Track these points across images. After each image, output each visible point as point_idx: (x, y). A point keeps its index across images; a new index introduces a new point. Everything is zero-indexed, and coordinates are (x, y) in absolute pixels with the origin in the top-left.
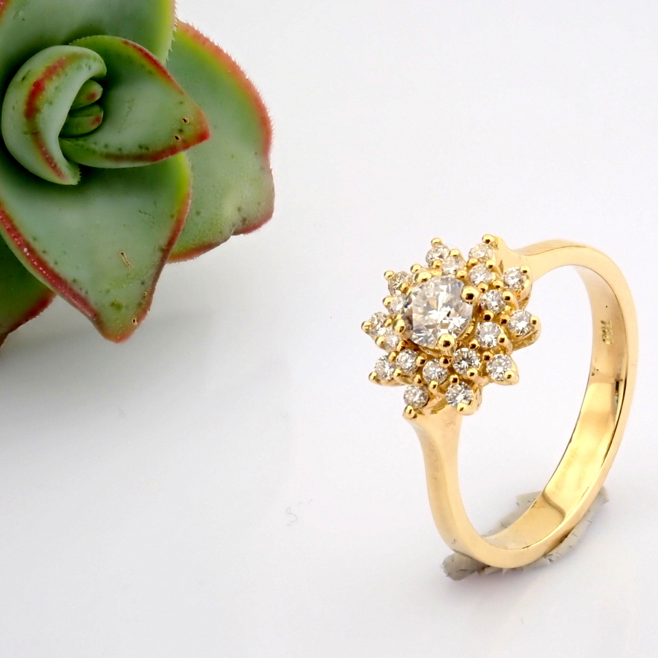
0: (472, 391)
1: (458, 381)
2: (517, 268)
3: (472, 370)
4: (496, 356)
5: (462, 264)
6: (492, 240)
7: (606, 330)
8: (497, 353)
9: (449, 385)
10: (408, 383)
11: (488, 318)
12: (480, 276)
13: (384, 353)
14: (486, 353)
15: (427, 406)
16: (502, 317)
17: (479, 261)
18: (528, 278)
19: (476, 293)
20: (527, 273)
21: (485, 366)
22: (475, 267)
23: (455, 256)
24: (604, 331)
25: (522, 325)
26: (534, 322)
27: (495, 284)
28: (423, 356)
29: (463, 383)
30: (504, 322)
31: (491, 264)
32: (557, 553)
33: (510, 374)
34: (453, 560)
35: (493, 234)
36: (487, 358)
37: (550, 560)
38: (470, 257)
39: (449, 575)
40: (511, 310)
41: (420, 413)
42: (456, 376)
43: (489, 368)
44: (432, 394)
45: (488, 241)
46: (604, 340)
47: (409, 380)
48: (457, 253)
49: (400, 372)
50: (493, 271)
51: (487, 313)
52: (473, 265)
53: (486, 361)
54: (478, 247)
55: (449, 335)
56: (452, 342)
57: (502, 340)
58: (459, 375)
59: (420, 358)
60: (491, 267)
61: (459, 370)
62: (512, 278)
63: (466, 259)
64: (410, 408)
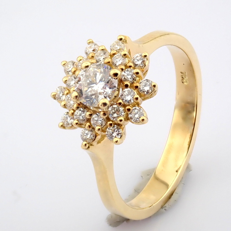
0: (121, 130)
1: (113, 125)
2: (140, 54)
3: (120, 118)
4: (134, 108)
5: (107, 55)
6: (123, 38)
7: (184, 77)
8: (134, 107)
9: (107, 127)
10: (82, 127)
11: (127, 86)
12: (119, 61)
13: (66, 110)
14: (127, 107)
15: (95, 141)
16: (135, 85)
17: (117, 51)
18: (147, 59)
19: (119, 72)
20: (146, 57)
21: (127, 115)
22: (115, 55)
23: (102, 50)
24: (182, 77)
25: (147, 88)
26: (154, 86)
27: (128, 65)
28: (90, 112)
29: (115, 126)
30: (137, 87)
31: (125, 53)
32: (168, 205)
33: (143, 118)
34: (112, 217)
35: (123, 35)
36: (129, 110)
37: (165, 210)
38: (111, 50)
39: (110, 225)
40: (139, 80)
41: (91, 145)
42: (111, 122)
43: (130, 116)
44: (97, 133)
45: (121, 39)
46: (183, 82)
47: (83, 126)
48: (103, 48)
49: (77, 122)
50: (126, 57)
51: (126, 83)
52: (114, 54)
53: (128, 112)
54: (115, 43)
55: (105, 99)
56: (108, 102)
57: (137, 99)
58: (112, 121)
59: (88, 113)
60: (125, 55)
61: (112, 118)
62: (138, 60)
63: (109, 51)
64: (85, 143)
